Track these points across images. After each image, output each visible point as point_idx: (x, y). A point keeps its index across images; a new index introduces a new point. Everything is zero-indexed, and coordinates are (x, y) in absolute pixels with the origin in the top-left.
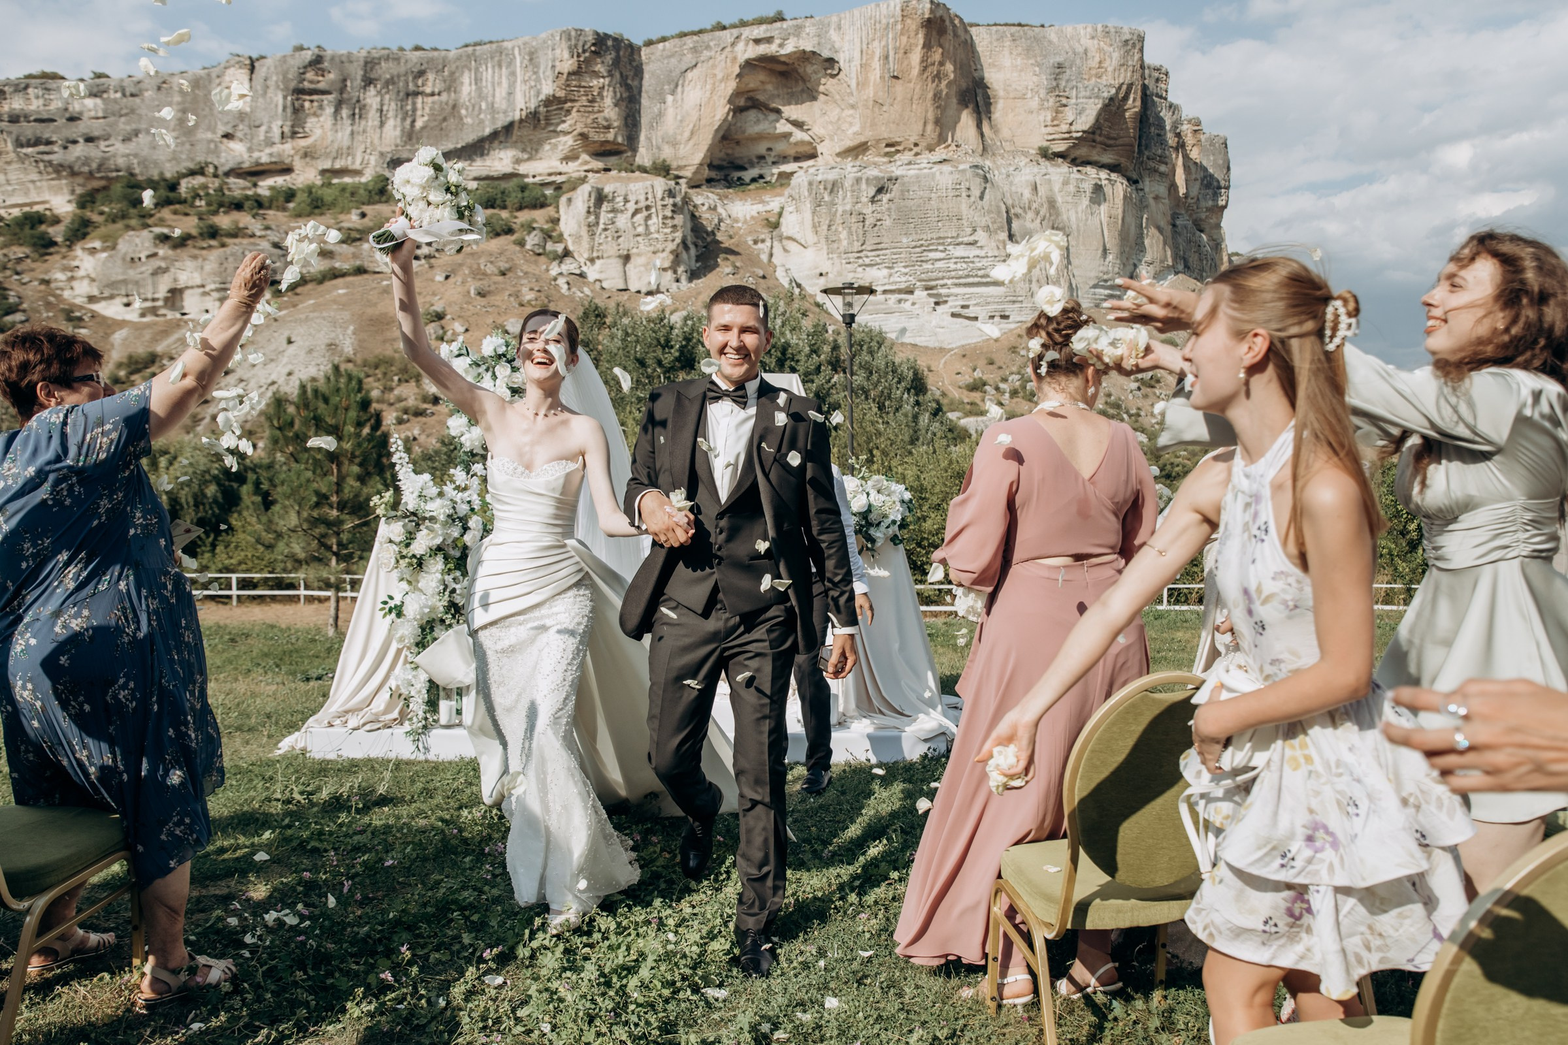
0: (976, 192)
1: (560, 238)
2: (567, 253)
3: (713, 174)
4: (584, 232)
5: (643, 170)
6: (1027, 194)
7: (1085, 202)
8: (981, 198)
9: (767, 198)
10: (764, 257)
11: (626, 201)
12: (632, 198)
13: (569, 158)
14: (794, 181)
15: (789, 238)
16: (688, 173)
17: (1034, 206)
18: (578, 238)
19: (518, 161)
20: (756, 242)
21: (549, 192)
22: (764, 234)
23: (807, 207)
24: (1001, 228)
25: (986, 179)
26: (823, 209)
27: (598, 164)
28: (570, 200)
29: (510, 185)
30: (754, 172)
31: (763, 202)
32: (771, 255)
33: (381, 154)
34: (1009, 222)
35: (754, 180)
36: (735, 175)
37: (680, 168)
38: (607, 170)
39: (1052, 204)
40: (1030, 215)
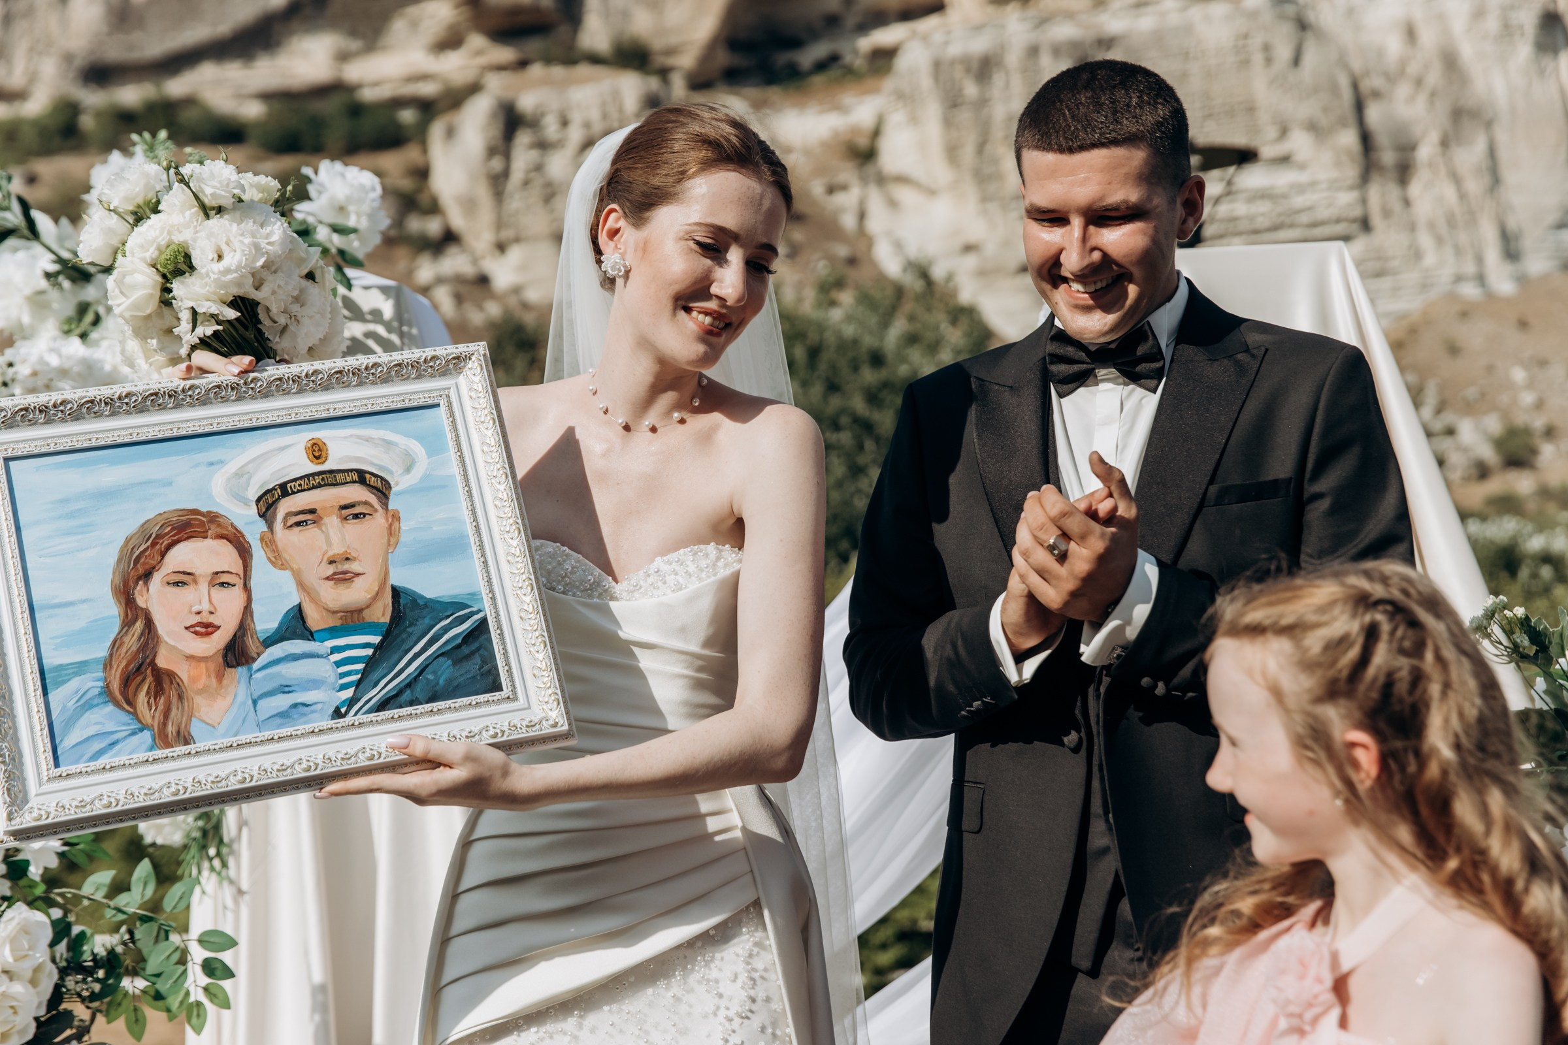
0: (1284, 52)
1: (434, 208)
2: (449, 238)
3: (738, 60)
4: (483, 193)
5: (595, 59)
6: (1394, 46)
7: (1524, 50)
8: (1296, 61)
9: (848, 98)
10: (849, 221)
11: (565, 123)
12: (576, 118)
13: (450, 42)
14: (902, 62)
15: (902, 179)
16: (687, 60)
17: (1413, 69)
18: (469, 205)
19: (343, 57)
20: (831, 190)
21: (407, 116)
22: (847, 173)
23: (933, 111)
24: (1343, 124)
25: (1302, 25)
26: (965, 116)
27: (505, 54)
28: (450, 133)
29: (329, 107)
30: (818, 51)
31: (838, 108)
32: (862, 216)
33: (68, 58)
34: (1359, 107)
35: (822, 66)
36: (782, 58)
37: (671, 51)
38: (522, 64)
39: (1451, 62)
40: (1403, 90)
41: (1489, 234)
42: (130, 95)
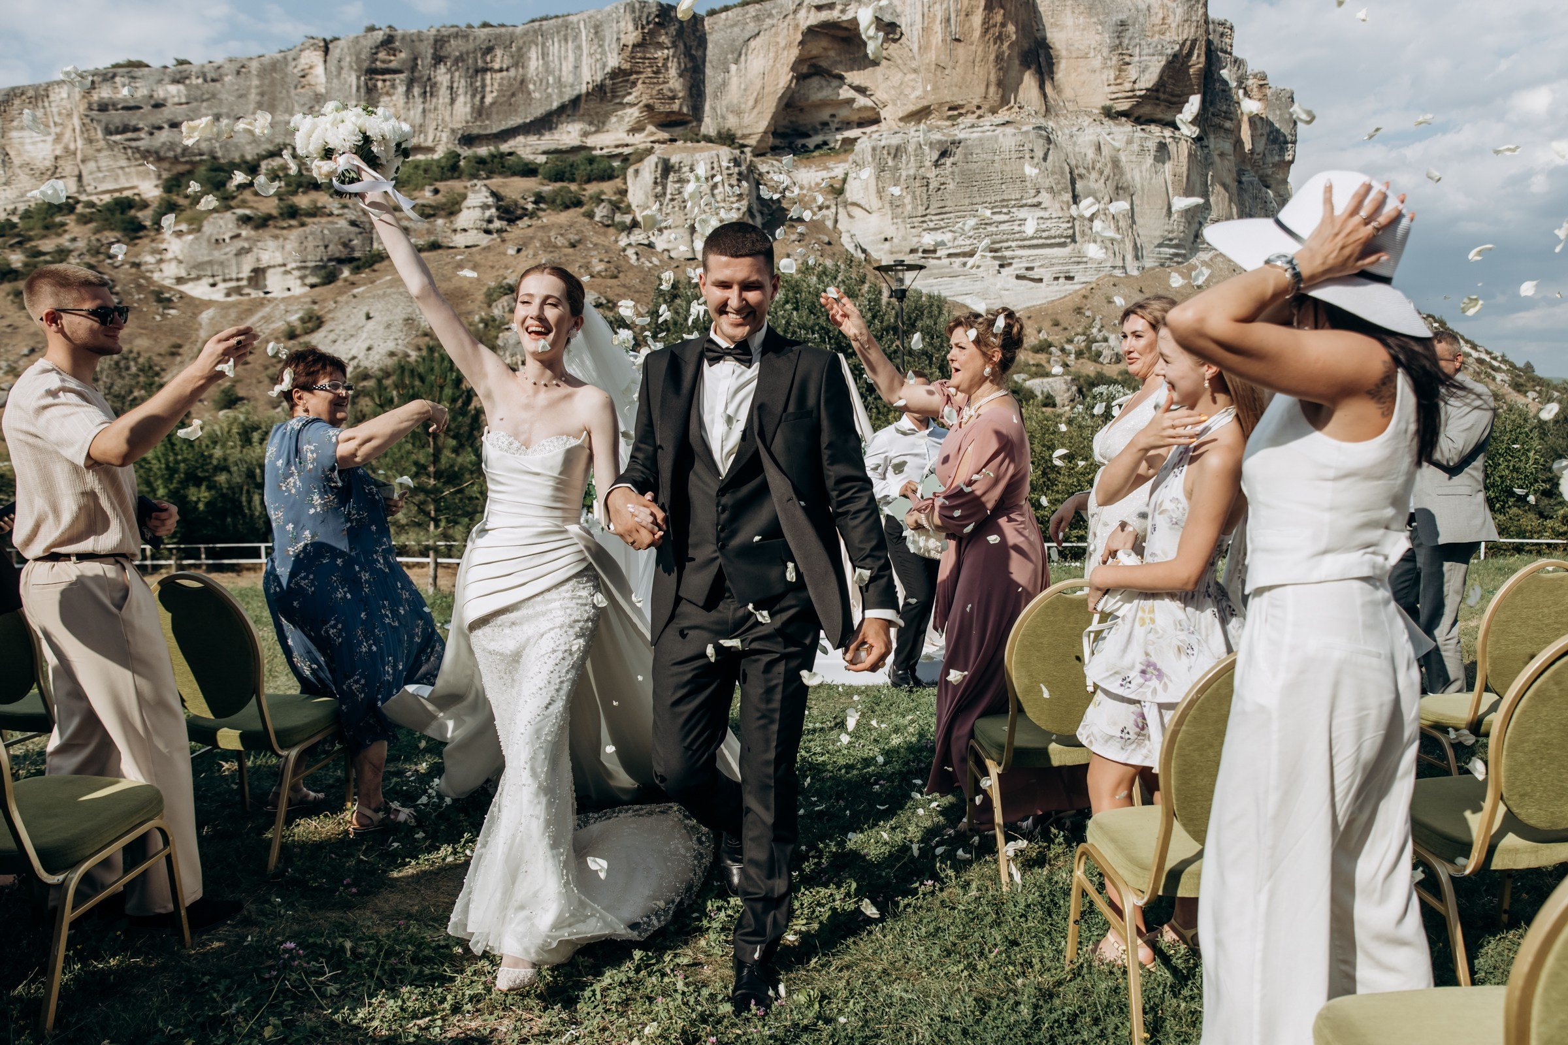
0: (1039, 154)
1: (628, 210)
2: (635, 224)
3: (778, 142)
4: (652, 201)
5: (708, 139)
6: (1091, 153)
7: (1150, 160)
8: (1045, 159)
9: (831, 164)
10: (829, 224)
13: (635, 129)
14: (858, 147)
15: (854, 204)
16: (753, 141)
17: (1098, 166)
18: (645, 208)
19: (585, 134)
20: (820, 209)
21: (616, 164)
22: (829, 200)
23: (871, 172)
24: (1065, 189)
25: (1049, 140)
26: (887, 174)
27: (664, 135)
28: (637, 171)
29: (578, 158)
30: (818, 139)
31: (827, 168)
32: (836, 221)
33: (453, 131)
34: (1073, 182)
35: (818, 147)
36: (800, 142)
37: (744, 137)
38: (673, 140)
39: (1116, 163)
40: (1094, 175)
41: (1129, 246)
42: (483, 151)
